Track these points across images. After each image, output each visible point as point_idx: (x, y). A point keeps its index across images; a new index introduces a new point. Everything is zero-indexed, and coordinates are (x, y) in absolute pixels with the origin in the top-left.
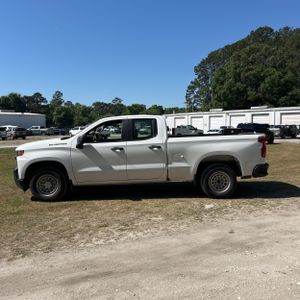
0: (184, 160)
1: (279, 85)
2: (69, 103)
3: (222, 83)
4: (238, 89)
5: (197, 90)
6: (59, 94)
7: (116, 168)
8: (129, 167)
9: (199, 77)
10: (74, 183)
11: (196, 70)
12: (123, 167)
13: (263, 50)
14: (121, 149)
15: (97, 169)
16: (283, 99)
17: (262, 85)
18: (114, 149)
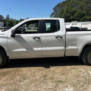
0: (75, 45)
1: (81, 14)
2: (12, 19)
3: (62, 13)
4: (68, 16)
5: (53, 16)
6: (8, 16)
7: (35, 49)
8: (44, 49)
10: (10, 58)
11: (53, 9)
12: (40, 49)
13: (76, 3)
14: (39, 38)
15: (24, 50)
16: (81, 19)
17: (75, 14)
18: (34, 38)
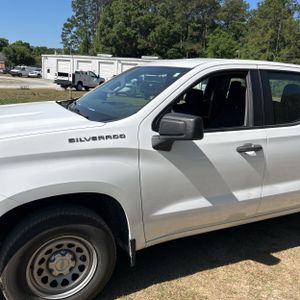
1: (168, 36)
3: (111, 26)
4: (129, 35)
5: (75, 29)
7: (241, 195)
9: (78, 14)
11: (73, 6)
12: (254, 193)
17: (152, 34)
18: (242, 151)
